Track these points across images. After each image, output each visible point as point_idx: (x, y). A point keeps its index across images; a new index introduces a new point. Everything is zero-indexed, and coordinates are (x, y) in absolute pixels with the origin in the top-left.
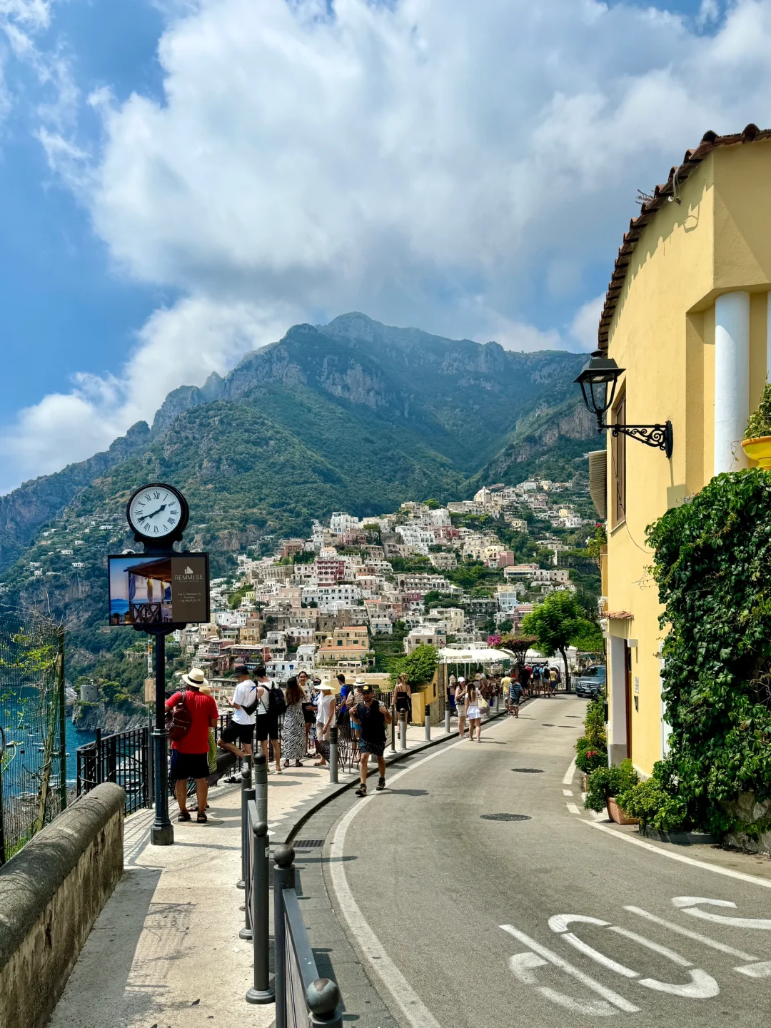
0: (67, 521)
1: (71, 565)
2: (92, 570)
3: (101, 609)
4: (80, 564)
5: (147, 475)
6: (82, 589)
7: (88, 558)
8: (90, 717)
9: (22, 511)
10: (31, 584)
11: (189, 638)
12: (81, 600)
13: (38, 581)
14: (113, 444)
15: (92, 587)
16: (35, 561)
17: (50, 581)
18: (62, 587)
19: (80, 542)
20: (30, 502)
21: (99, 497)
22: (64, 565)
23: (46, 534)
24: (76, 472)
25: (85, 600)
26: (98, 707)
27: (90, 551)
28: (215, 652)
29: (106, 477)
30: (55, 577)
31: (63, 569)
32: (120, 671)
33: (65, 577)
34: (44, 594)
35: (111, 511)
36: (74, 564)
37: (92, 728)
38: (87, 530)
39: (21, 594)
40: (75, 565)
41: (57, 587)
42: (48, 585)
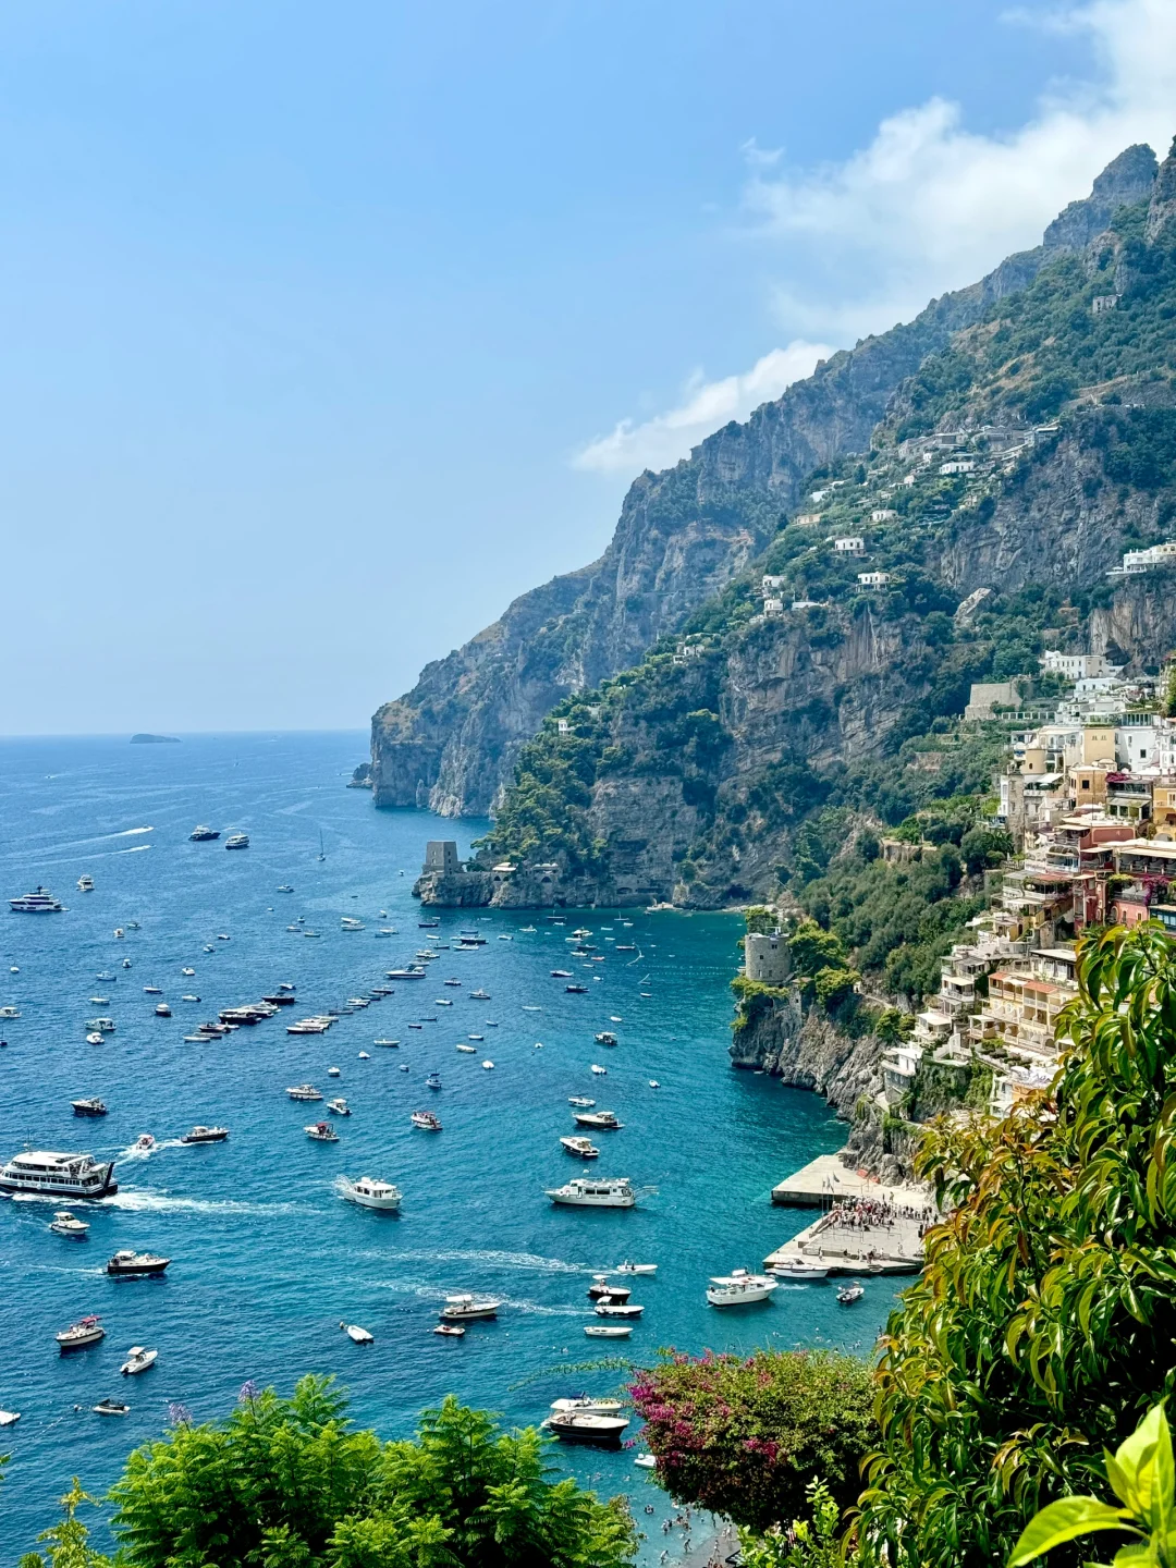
0: (874, 455)
1: (857, 580)
2: (907, 594)
3: (926, 703)
4: (878, 578)
5: (1088, 302)
6: (880, 647)
7: (899, 560)
8: (765, 1026)
9: (810, 438)
10: (754, 636)
11: (1032, 808)
12: (877, 676)
13: (770, 626)
14: (1055, 225)
15: (905, 642)
16: (776, 572)
17: (802, 627)
18: (831, 641)
19: (886, 514)
20: (829, 412)
21: (960, 380)
22: (836, 581)
23: (817, 496)
24: (951, 316)
25: (887, 678)
26: (786, 1000)
27: (906, 538)
28: (1068, 862)
29: (986, 322)
30: (814, 614)
31: (835, 591)
32: (853, 897)
33: (838, 613)
34: (783, 661)
35: (979, 420)
36: (862, 576)
37: (768, 1061)
38: (909, 480)
39: (731, 662)
40: (864, 578)
41: (818, 643)
42: (794, 638)
